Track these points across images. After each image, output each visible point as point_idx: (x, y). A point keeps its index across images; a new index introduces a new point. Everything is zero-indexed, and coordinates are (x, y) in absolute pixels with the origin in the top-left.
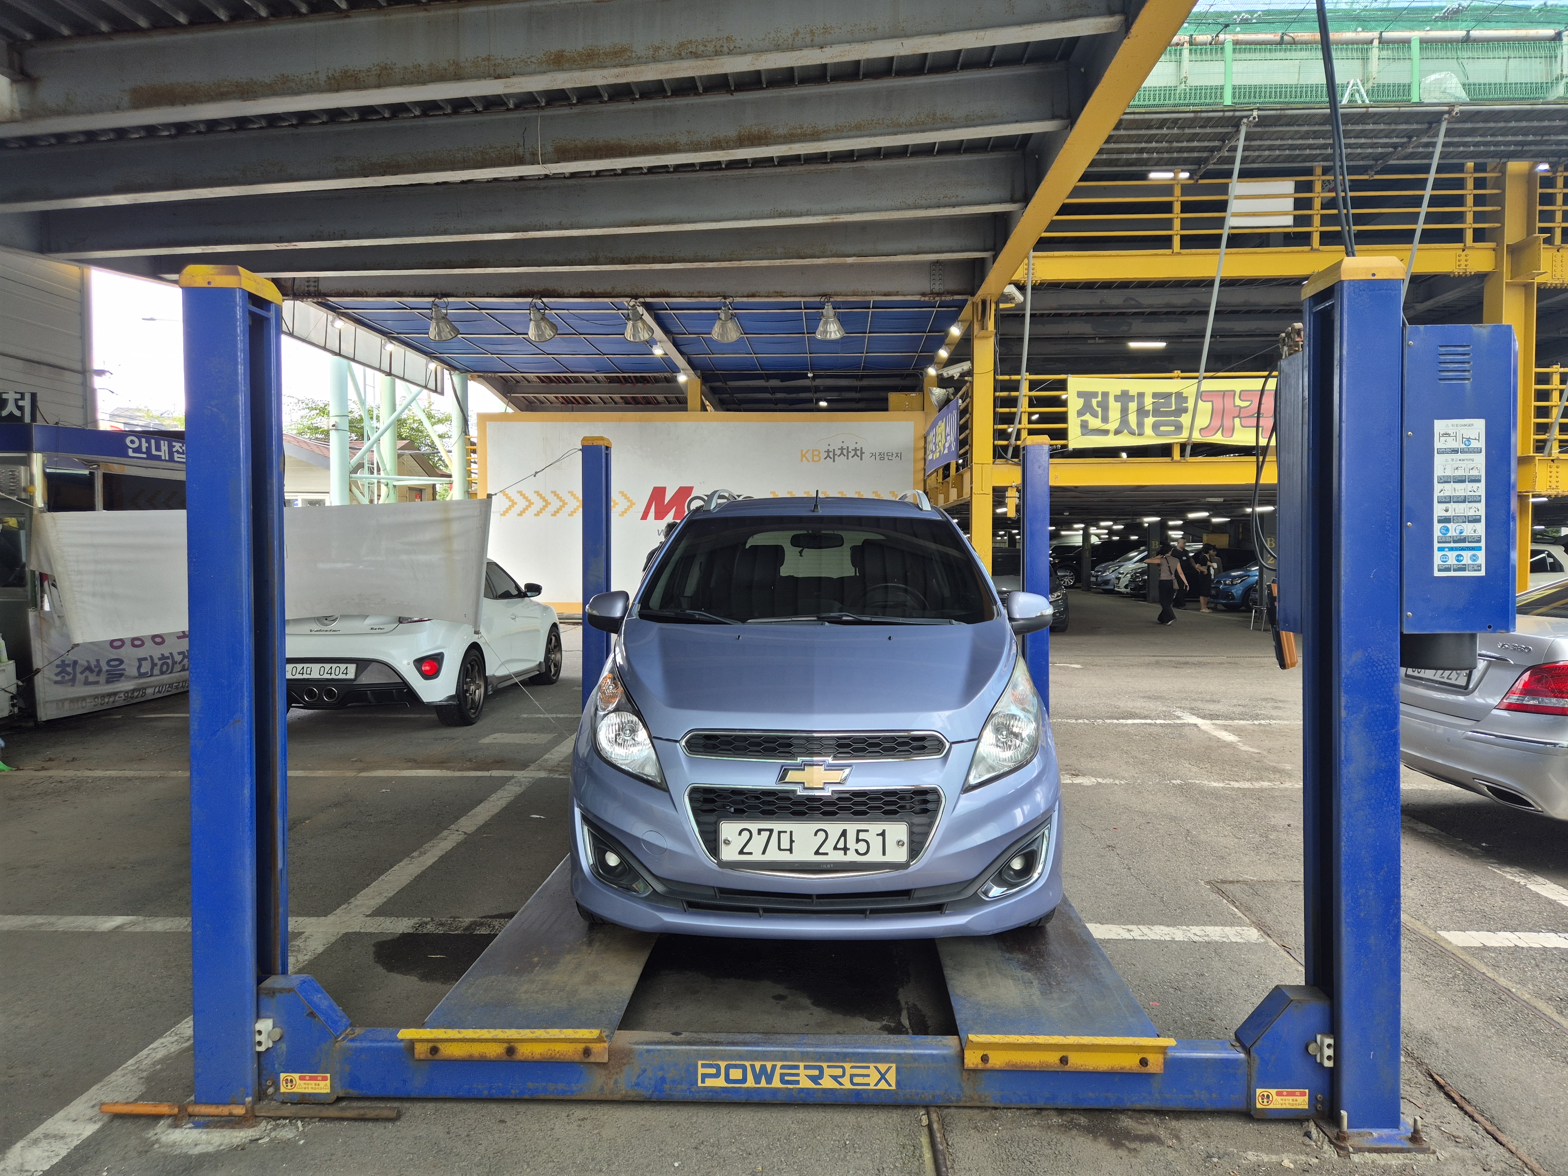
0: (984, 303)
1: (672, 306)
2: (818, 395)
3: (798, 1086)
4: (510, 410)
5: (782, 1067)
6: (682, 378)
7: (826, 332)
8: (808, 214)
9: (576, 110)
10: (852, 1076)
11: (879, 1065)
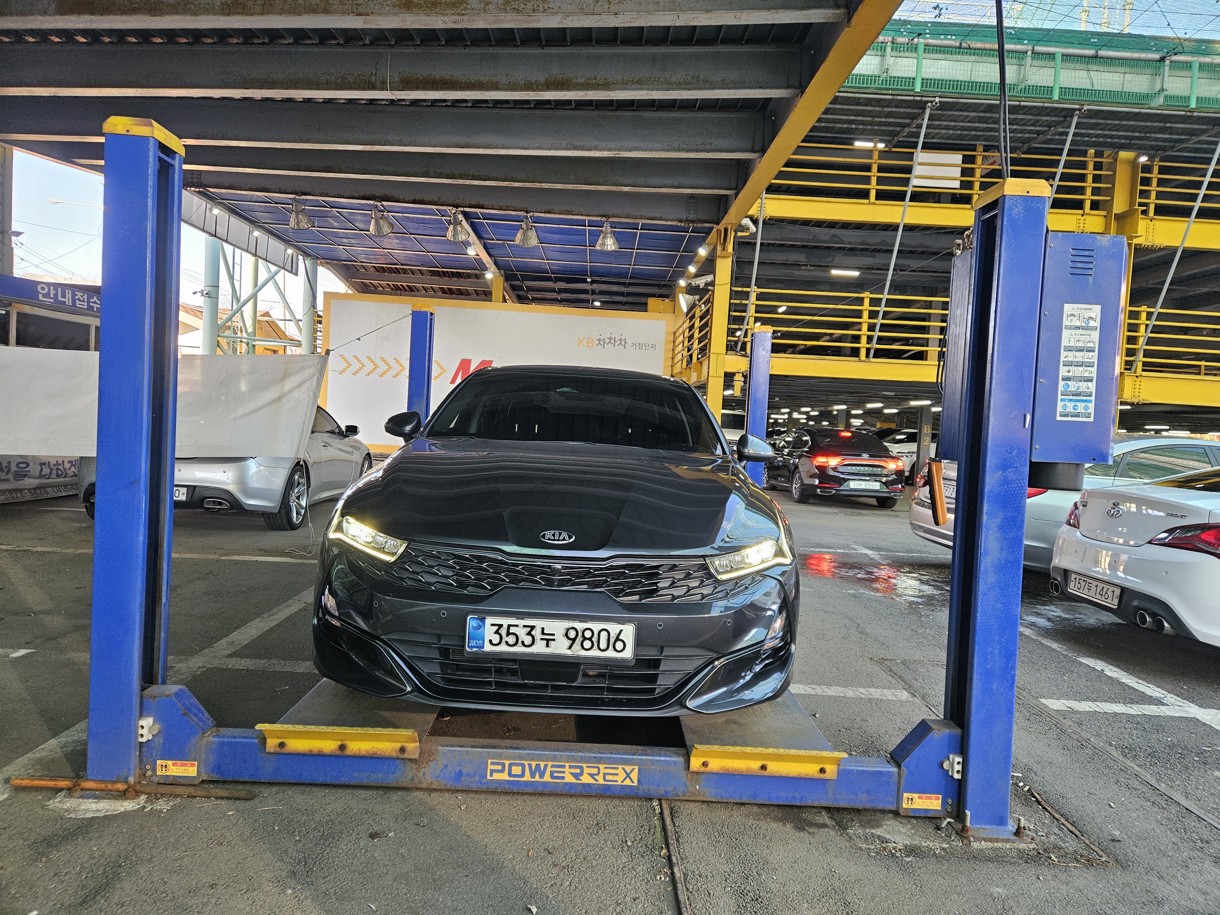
0: (726, 230)
1: (485, 217)
2: (594, 296)
3: (563, 781)
4: (350, 292)
5: (552, 766)
6: (489, 276)
7: (603, 244)
8: (596, 148)
9: (419, 50)
10: (605, 775)
11: (626, 767)
